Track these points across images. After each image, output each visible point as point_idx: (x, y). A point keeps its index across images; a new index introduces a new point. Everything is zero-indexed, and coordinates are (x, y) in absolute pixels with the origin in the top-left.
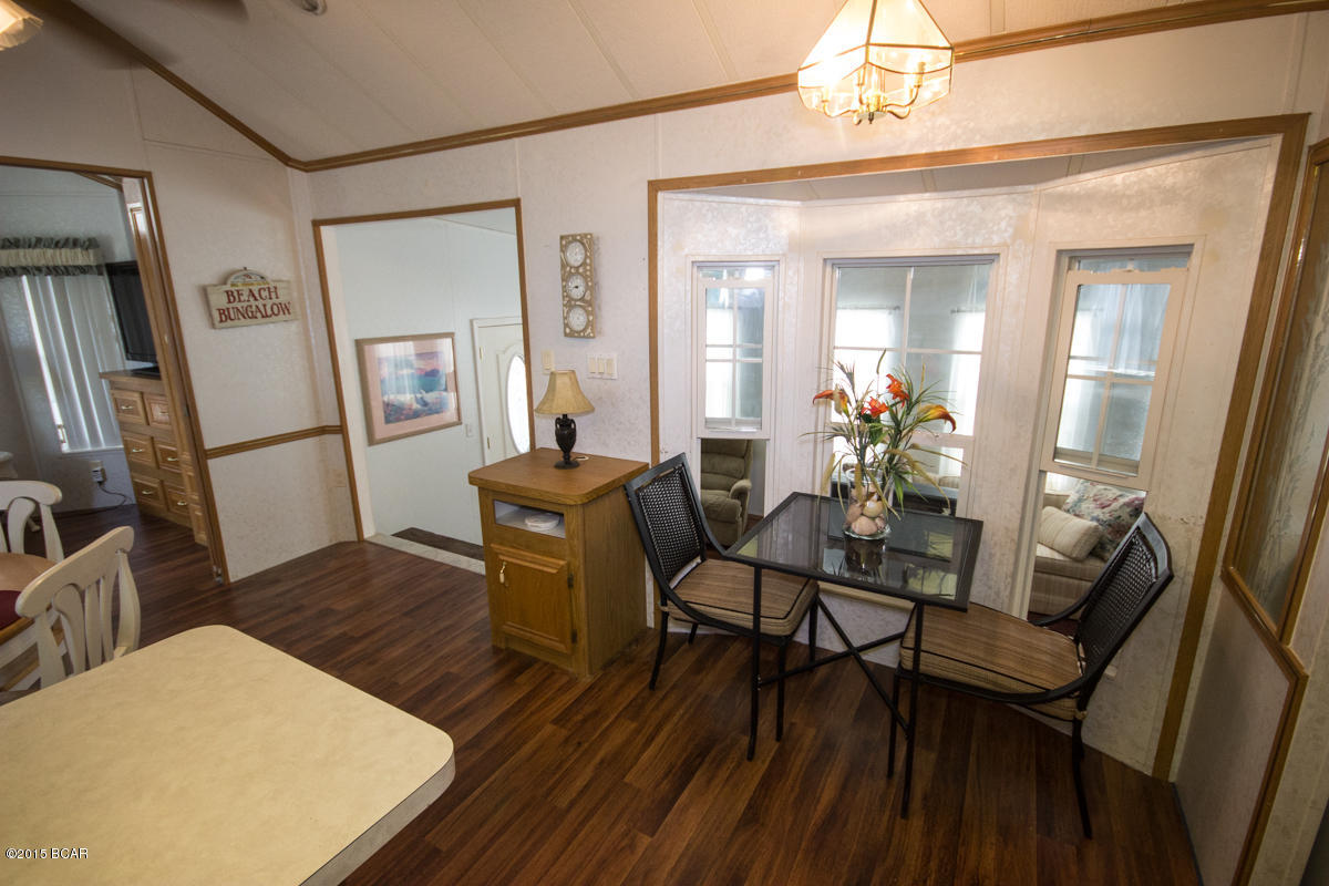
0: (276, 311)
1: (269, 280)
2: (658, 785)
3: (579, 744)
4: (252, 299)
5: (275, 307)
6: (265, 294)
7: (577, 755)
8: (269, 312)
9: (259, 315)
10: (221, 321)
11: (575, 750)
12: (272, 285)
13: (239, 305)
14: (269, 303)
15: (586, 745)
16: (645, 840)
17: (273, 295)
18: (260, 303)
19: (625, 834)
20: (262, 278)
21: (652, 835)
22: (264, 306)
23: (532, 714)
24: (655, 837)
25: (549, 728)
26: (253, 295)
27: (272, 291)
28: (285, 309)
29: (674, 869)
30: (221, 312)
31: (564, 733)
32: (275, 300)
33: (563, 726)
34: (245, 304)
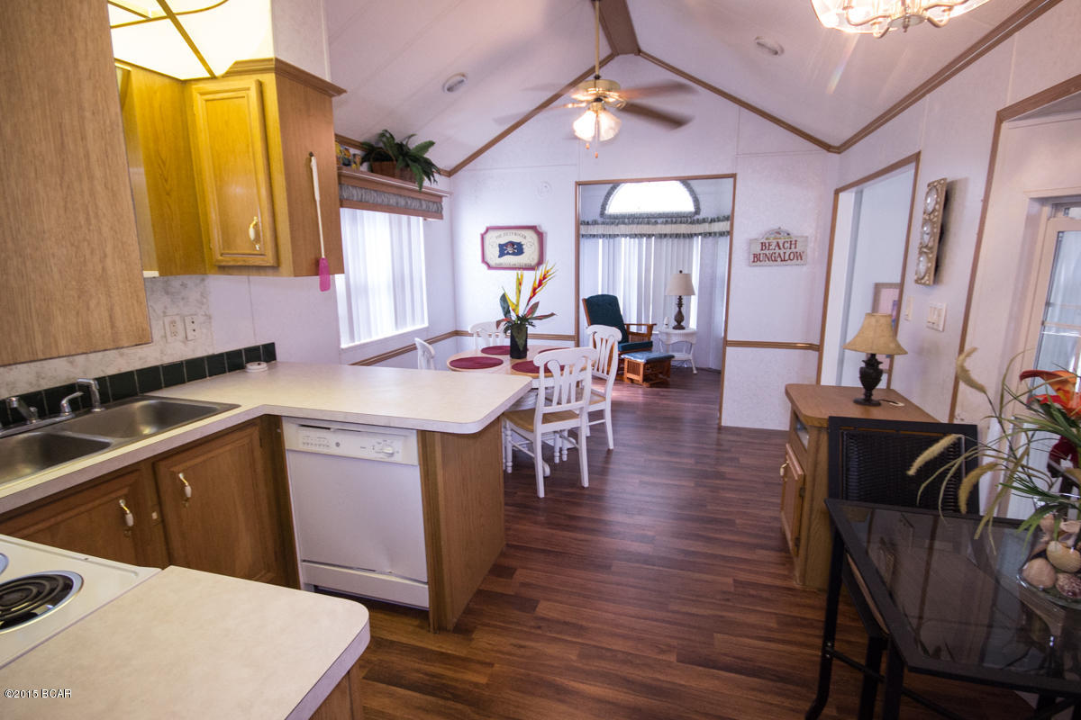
0: (792, 258)
1: (792, 235)
2: (725, 655)
3: (728, 600)
4: (777, 248)
5: (792, 255)
6: (787, 245)
7: (718, 602)
8: (787, 258)
9: (779, 259)
10: (754, 261)
11: (720, 600)
12: (793, 240)
13: (767, 252)
14: (788, 251)
15: (731, 604)
16: (673, 658)
17: (793, 246)
18: (782, 252)
19: (669, 646)
20: (788, 234)
21: (678, 661)
22: (785, 253)
23: (734, 568)
24: (679, 664)
25: (730, 580)
26: (779, 246)
27: (794, 243)
28: (799, 256)
29: (659, 680)
30: (755, 256)
31: (732, 589)
32: (793, 250)
33: (735, 587)
34: (771, 252)
